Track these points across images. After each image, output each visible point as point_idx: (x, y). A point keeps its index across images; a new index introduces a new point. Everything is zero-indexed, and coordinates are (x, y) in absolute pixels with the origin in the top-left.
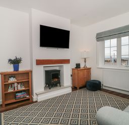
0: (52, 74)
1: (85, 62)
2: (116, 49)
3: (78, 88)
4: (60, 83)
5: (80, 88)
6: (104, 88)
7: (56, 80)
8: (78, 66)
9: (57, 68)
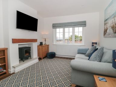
0: (25, 50)
1: (45, 41)
2: (62, 34)
3: (42, 58)
4: (30, 56)
5: (43, 58)
6: (56, 56)
7: (28, 54)
8: (41, 43)
9: (27, 46)
